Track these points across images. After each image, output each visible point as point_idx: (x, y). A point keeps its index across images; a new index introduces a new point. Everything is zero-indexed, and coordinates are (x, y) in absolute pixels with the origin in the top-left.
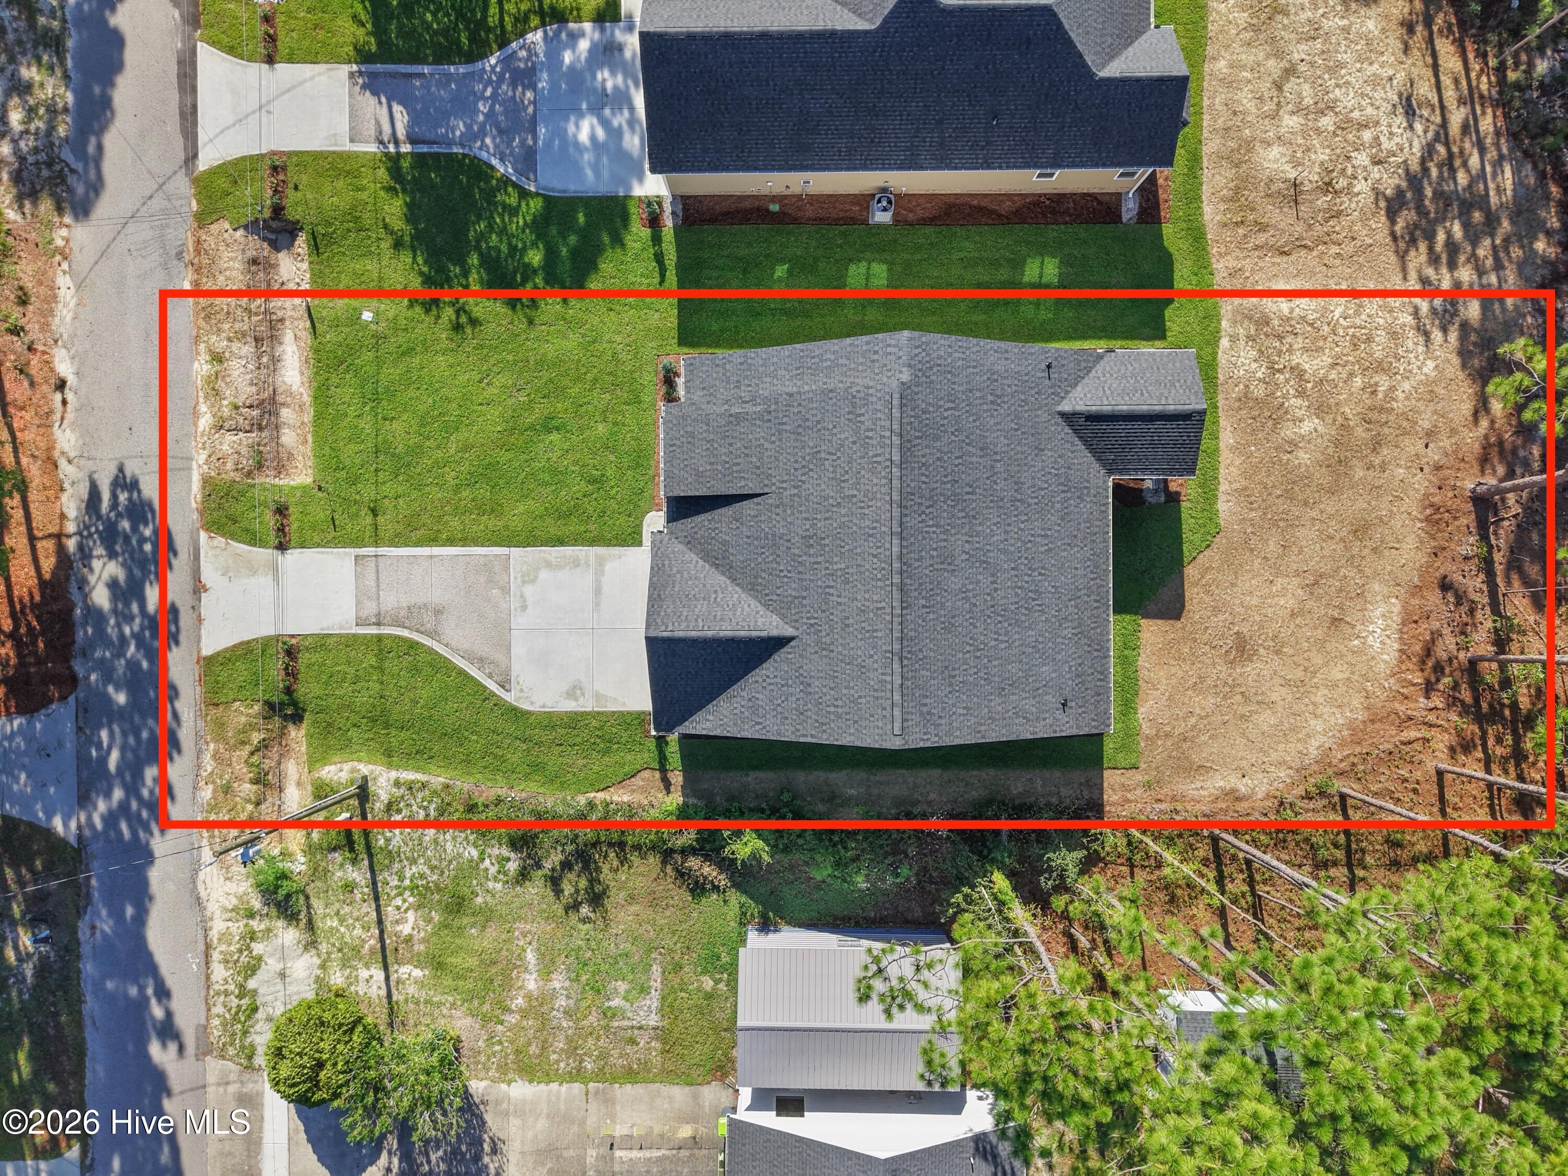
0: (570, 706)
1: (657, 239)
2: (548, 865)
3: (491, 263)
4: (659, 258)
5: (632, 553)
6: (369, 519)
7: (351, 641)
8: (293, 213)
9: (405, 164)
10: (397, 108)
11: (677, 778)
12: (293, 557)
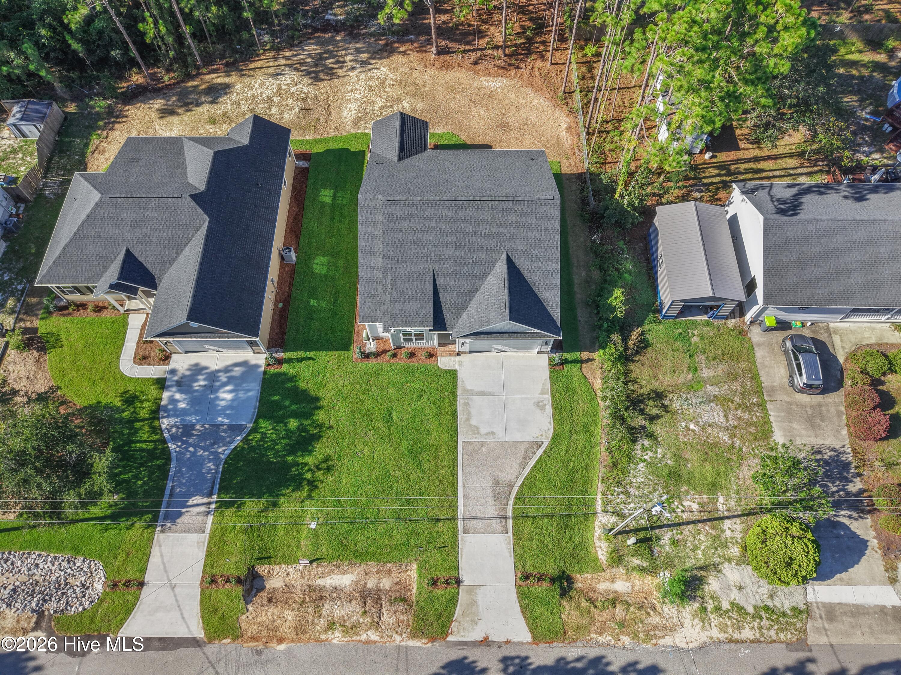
0: (549, 408)
1: (289, 361)
2: (643, 423)
3: (292, 450)
4: (300, 360)
5: (462, 375)
6: (441, 524)
7: (518, 537)
8: (243, 572)
9: (226, 498)
10: (190, 502)
11: (585, 355)
12: (465, 575)
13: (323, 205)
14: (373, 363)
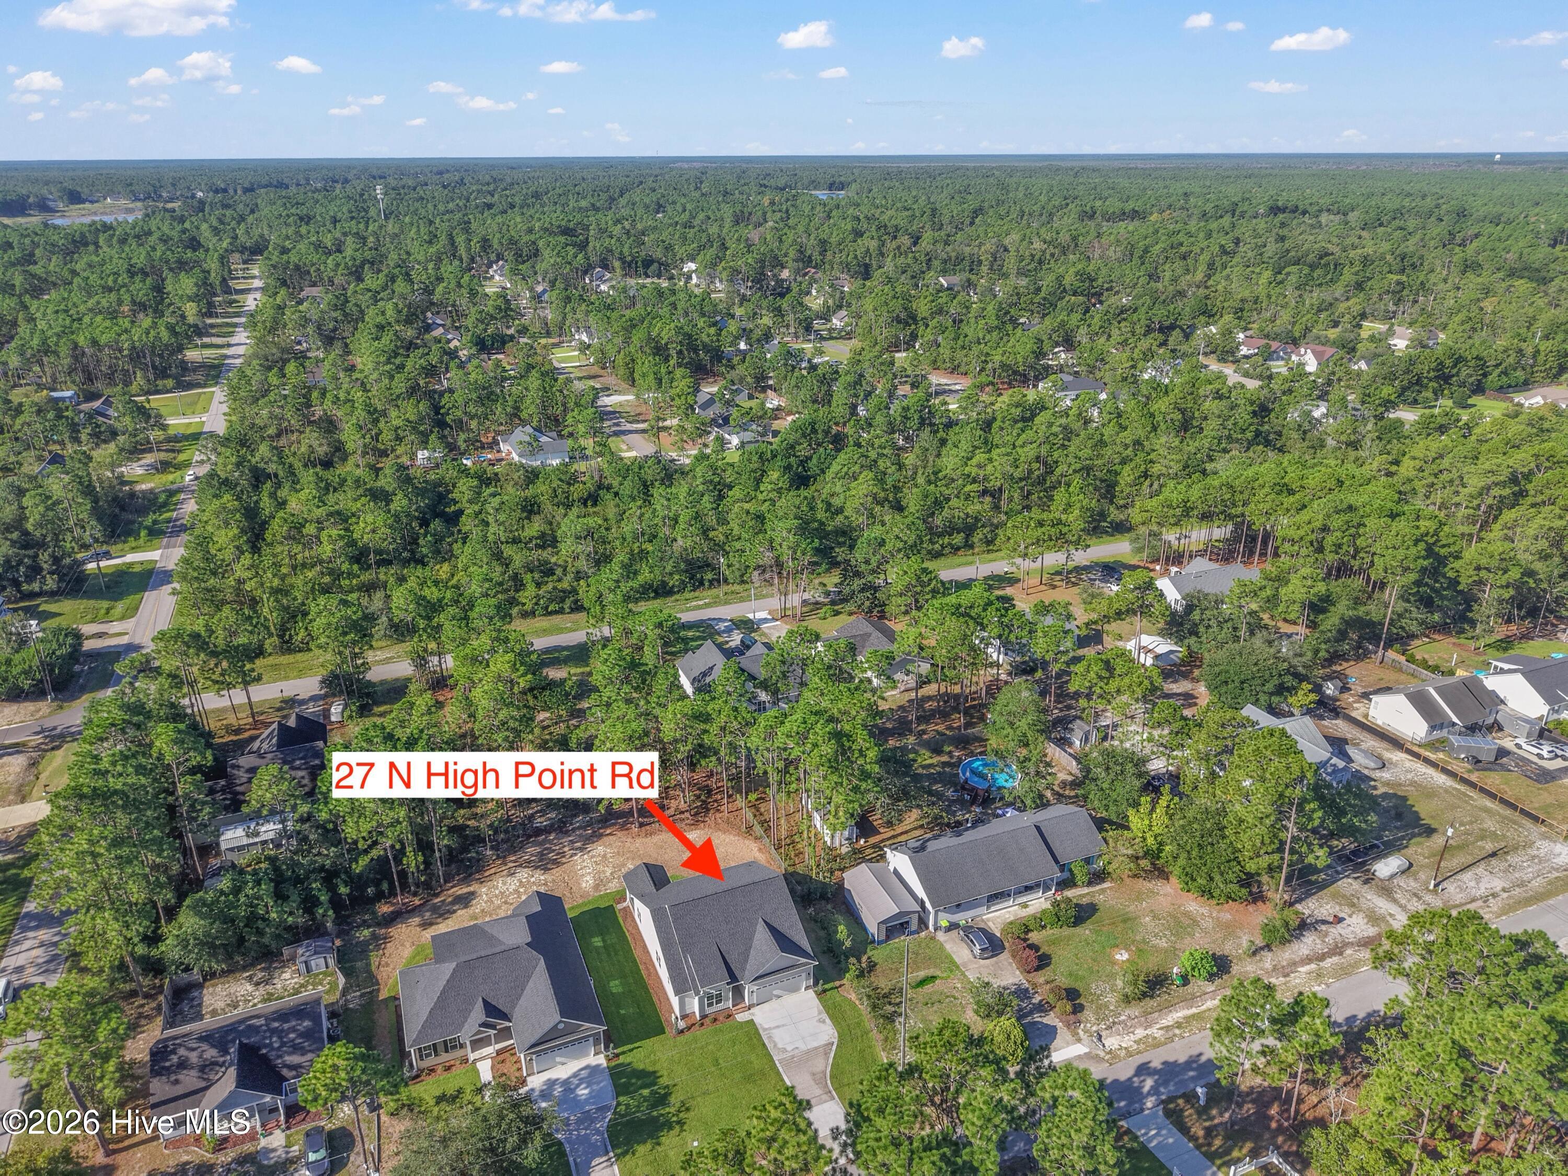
0: (828, 1021)
1: (624, 1053)
2: (893, 1009)
3: (654, 1106)
4: (631, 1050)
5: (757, 1020)
9: (619, 1151)
10: (594, 1164)
11: (837, 983)
13: (597, 948)
14: (688, 1035)
